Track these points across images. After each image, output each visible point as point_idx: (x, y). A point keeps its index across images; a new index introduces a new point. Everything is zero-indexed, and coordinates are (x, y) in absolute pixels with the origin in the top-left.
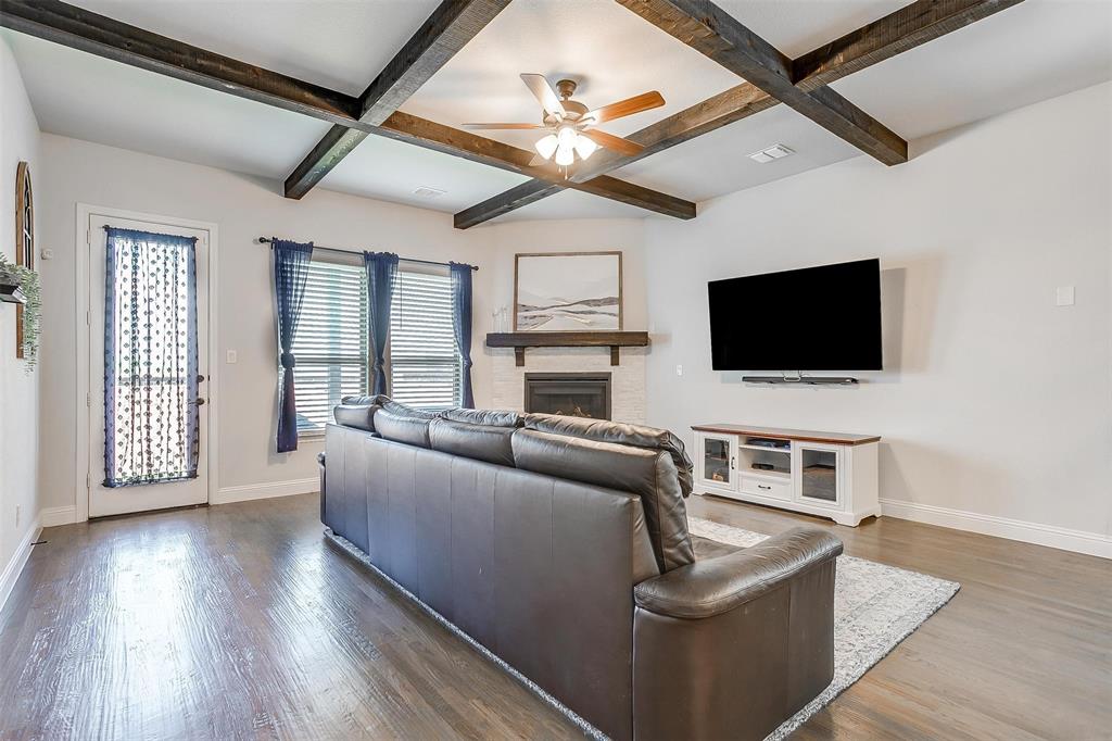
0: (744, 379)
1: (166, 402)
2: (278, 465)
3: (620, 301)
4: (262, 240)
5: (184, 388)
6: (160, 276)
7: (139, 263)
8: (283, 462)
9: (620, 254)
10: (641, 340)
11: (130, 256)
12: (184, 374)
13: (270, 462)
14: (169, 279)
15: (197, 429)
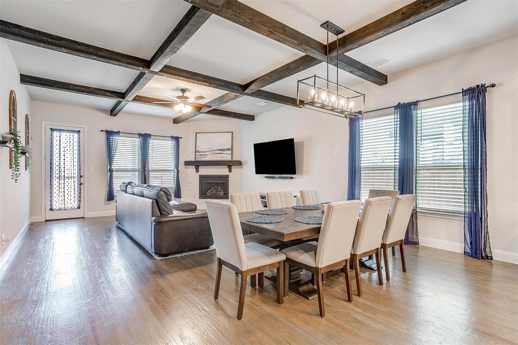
0: (266, 177)
1: (70, 184)
2: (108, 205)
3: (232, 149)
4: (102, 131)
5: (76, 180)
6: (68, 143)
7: (61, 140)
8: (110, 204)
9: (232, 132)
10: (239, 163)
11: (58, 137)
12: (76, 175)
13: (105, 204)
14: (71, 144)
15: (80, 193)
